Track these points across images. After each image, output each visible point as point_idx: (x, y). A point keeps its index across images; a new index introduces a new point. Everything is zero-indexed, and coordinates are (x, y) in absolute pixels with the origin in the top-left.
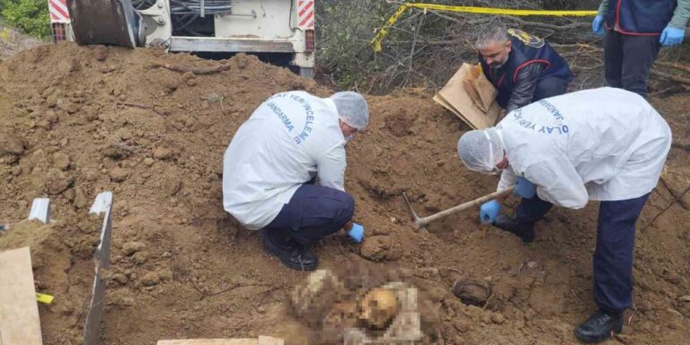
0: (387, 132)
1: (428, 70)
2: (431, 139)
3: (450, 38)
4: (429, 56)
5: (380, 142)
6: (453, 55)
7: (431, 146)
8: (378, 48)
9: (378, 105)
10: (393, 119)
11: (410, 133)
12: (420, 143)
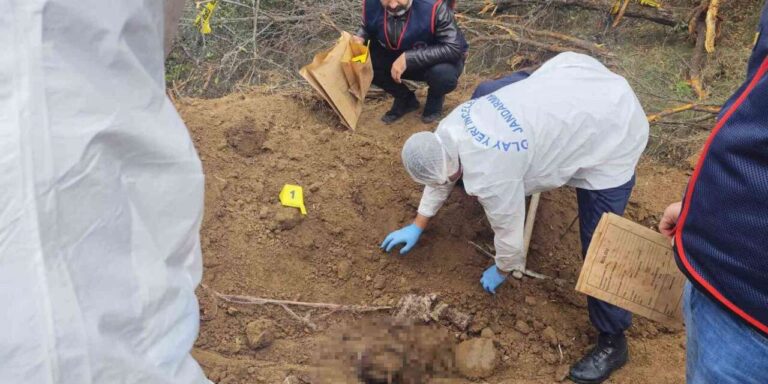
0: (231, 152)
1: (281, 55)
2: (297, 155)
3: (302, 13)
4: (277, 36)
5: (222, 169)
6: (308, 33)
7: (298, 166)
8: (206, 28)
9: (212, 114)
10: (236, 133)
11: (266, 150)
12: (282, 163)
